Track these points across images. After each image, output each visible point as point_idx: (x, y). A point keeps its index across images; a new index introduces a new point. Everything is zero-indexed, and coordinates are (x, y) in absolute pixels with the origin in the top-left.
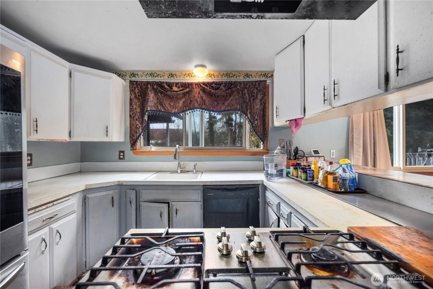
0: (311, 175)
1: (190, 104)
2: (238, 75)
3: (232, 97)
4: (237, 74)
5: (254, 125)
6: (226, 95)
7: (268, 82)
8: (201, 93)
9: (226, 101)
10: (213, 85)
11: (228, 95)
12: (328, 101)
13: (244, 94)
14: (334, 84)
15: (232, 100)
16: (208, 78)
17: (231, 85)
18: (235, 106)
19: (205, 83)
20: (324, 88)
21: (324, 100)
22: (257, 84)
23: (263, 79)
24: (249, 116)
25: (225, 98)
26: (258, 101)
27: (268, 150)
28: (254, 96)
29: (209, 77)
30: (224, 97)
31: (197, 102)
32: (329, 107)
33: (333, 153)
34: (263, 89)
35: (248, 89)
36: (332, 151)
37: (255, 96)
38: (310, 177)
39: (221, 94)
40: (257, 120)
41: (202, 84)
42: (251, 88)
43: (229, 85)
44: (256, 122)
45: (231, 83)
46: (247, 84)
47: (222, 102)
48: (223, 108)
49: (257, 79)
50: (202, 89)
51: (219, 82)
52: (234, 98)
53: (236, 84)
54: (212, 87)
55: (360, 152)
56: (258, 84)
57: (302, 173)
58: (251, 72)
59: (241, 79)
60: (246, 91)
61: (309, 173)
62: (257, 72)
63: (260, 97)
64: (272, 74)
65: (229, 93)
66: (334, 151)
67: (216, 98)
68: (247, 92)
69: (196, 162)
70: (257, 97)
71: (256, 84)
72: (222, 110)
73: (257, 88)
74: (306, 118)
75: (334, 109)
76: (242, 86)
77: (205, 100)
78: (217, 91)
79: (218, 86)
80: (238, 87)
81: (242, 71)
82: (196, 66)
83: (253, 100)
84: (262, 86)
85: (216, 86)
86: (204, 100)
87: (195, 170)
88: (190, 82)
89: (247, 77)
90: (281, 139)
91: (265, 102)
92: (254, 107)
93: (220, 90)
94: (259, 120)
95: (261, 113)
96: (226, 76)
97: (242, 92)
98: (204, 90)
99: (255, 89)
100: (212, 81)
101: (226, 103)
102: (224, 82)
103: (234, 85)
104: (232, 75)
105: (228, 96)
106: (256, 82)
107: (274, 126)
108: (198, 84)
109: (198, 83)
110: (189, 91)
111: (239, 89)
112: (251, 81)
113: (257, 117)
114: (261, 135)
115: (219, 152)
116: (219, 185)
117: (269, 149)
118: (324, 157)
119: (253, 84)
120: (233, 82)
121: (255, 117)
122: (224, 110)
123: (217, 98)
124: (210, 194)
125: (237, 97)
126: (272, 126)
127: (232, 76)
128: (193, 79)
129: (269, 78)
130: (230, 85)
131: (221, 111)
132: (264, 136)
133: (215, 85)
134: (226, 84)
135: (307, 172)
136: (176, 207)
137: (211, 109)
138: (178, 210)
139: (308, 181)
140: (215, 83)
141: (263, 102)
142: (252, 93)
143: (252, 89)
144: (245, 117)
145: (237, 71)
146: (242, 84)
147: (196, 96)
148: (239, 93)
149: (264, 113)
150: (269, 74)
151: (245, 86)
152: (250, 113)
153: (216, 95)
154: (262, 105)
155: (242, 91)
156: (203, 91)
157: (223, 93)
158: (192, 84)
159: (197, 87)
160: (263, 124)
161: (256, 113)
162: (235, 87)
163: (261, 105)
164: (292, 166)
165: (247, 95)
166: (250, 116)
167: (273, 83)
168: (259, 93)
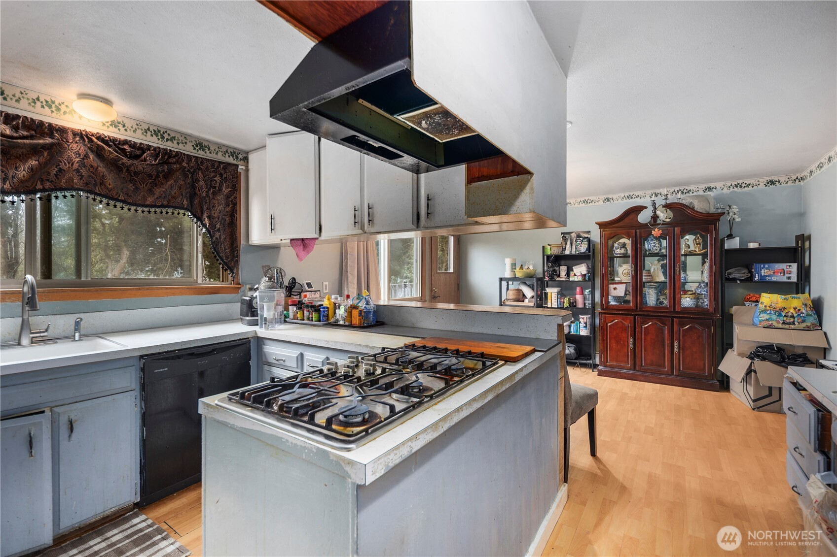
0: (326, 313)
1: (58, 178)
2: (182, 141)
3: (170, 182)
4: (180, 138)
5: (214, 238)
6: (156, 174)
7: (241, 168)
8: (91, 158)
9: (156, 186)
10: (126, 147)
11: (161, 175)
12: (359, 224)
13: (196, 180)
14: (369, 208)
15: (169, 187)
16: (108, 127)
17: (170, 157)
18: (179, 200)
19: (103, 136)
20: (355, 209)
21: (355, 223)
22: (222, 166)
23: (231, 160)
24: (207, 222)
25: (155, 179)
26: (221, 197)
27: (239, 284)
28: (215, 187)
29: (111, 125)
30: (152, 177)
31: (80, 175)
32: (360, 231)
33: (326, 285)
34: (233, 178)
35: (205, 172)
36: (325, 283)
37: (217, 188)
38: (324, 316)
39: (144, 169)
40: (219, 230)
41: (94, 139)
42: (210, 172)
43: (164, 157)
44: (217, 235)
45: (168, 154)
46: (202, 163)
47: (146, 185)
48: (149, 200)
49: (220, 157)
50: (95, 148)
51: (141, 144)
52: (176, 185)
53: (179, 158)
54: (124, 150)
55: (354, 284)
56: (223, 168)
57: (314, 313)
58: (208, 141)
59: (188, 149)
60: (201, 175)
61: (323, 311)
62: (220, 146)
63: (226, 190)
64: (245, 155)
65: (163, 171)
66: (327, 283)
67: (131, 176)
68: (203, 176)
69: (78, 316)
70: (220, 190)
71: (218, 167)
72: (148, 203)
73: (221, 175)
74: (320, 238)
75: (366, 234)
76: (192, 165)
77: (103, 176)
78: (135, 162)
79: (138, 152)
80: (184, 164)
81: (190, 136)
82: (83, 96)
83: (214, 194)
84: (230, 172)
85: (132, 151)
86: (101, 174)
87: (77, 334)
88: (57, 125)
89: (200, 149)
90: (266, 266)
91: (234, 202)
92: (215, 207)
93: (142, 161)
94: (222, 232)
95: (227, 219)
96: (154, 135)
97: (192, 176)
98: (99, 153)
99: (217, 175)
100: (123, 138)
101: (158, 191)
102: (153, 146)
103: (177, 158)
104: (167, 135)
105: (161, 177)
106: (220, 163)
107: (250, 243)
108: (82, 136)
109: (84, 133)
110: (51, 145)
111: (186, 170)
112: (211, 160)
113: (220, 225)
114: (227, 257)
115: (139, 289)
116: (178, 350)
117: (240, 282)
118: (320, 291)
119: (213, 166)
120: (174, 151)
121: (215, 225)
122: (153, 205)
123: (133, 175)
124: (159, 371)
125: (182, 183)
126: (245, 243)
127: (169, 138)
128: (63, 117)
129: (240, 161)
130: (166, 157)
131: (147, 205)
132: (232, 260)
133: (132, 149)
134: (157, 152)
135: (320, 311)
136: (69, 416)
137: (121, 198)
138: (74, 422)
139: (322, 323)
140: (129, 143)
141: (232, 201)
142: (212, 181)
143: (212, 174)
144: (196, 223)
145: (181, 134)
146: (193, 161)
147: (77, 162)
148: (186, 176)
149: (232, 219)
150: (240, 153)
151: (198, 165)
152: (209, 217)
153: (132, 168)
154: (229, 206)
155: (193, 173)
156: (97, 153)
157: (148, 170)
158: (62, 131)
159: (79, 140)
160: (230, 238)
161: (219, 218)
162: (177, 162)
163: (227, 205)
164: (292, 305)
165: (202, 183)
166: (209, 223)
167: (247, 170)
168: (224, 185)
